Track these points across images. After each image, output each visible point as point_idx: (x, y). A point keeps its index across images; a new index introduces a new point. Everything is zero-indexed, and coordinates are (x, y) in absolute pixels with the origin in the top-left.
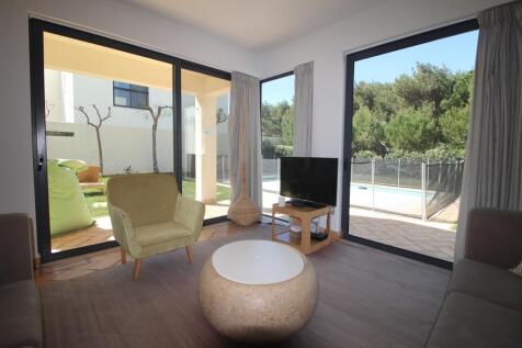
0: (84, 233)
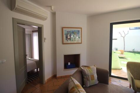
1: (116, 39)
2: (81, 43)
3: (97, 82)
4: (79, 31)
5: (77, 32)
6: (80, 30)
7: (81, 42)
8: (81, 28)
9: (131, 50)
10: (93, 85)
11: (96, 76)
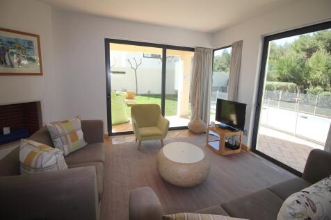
0: (124, 125)
1: (124, 73)
2: (41, 74)
3: (84, 144)
4: (30, 43)
5: (27, 46)
6: (34, 40)
7: (39, 72)
8: (38, 36)
9: (146, 92)
10: (75, 152)
11: (80, 134)
